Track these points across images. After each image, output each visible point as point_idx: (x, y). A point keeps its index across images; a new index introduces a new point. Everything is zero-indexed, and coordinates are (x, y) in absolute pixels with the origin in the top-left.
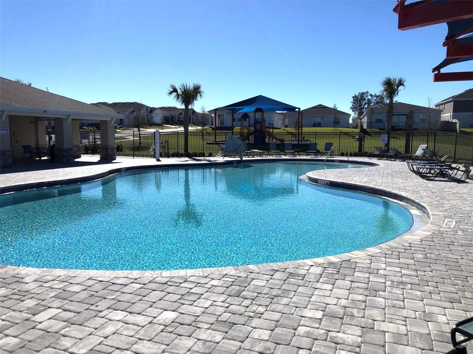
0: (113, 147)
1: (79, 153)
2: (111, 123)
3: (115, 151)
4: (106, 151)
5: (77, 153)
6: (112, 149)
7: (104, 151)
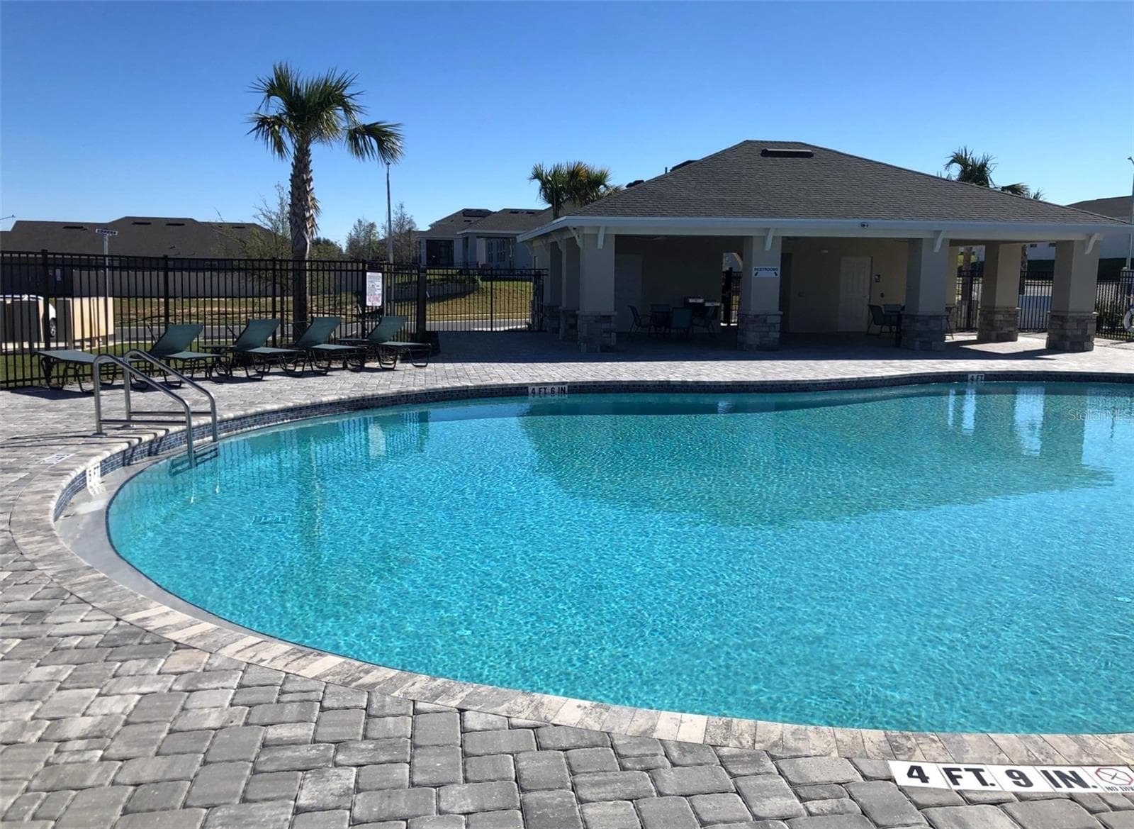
0: (1087, 314)
1: (1012, 329)
2: (1085, 248)
3: (1092, 327)
4: (1062, 327)
5: (1006, 330)
6: (1081, 321)
7: (1058, 327)
